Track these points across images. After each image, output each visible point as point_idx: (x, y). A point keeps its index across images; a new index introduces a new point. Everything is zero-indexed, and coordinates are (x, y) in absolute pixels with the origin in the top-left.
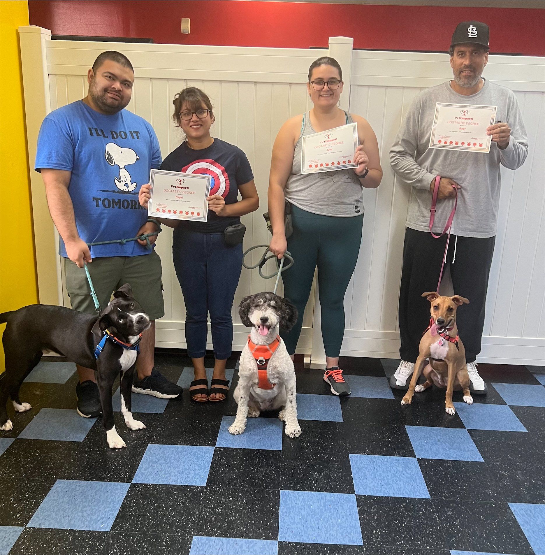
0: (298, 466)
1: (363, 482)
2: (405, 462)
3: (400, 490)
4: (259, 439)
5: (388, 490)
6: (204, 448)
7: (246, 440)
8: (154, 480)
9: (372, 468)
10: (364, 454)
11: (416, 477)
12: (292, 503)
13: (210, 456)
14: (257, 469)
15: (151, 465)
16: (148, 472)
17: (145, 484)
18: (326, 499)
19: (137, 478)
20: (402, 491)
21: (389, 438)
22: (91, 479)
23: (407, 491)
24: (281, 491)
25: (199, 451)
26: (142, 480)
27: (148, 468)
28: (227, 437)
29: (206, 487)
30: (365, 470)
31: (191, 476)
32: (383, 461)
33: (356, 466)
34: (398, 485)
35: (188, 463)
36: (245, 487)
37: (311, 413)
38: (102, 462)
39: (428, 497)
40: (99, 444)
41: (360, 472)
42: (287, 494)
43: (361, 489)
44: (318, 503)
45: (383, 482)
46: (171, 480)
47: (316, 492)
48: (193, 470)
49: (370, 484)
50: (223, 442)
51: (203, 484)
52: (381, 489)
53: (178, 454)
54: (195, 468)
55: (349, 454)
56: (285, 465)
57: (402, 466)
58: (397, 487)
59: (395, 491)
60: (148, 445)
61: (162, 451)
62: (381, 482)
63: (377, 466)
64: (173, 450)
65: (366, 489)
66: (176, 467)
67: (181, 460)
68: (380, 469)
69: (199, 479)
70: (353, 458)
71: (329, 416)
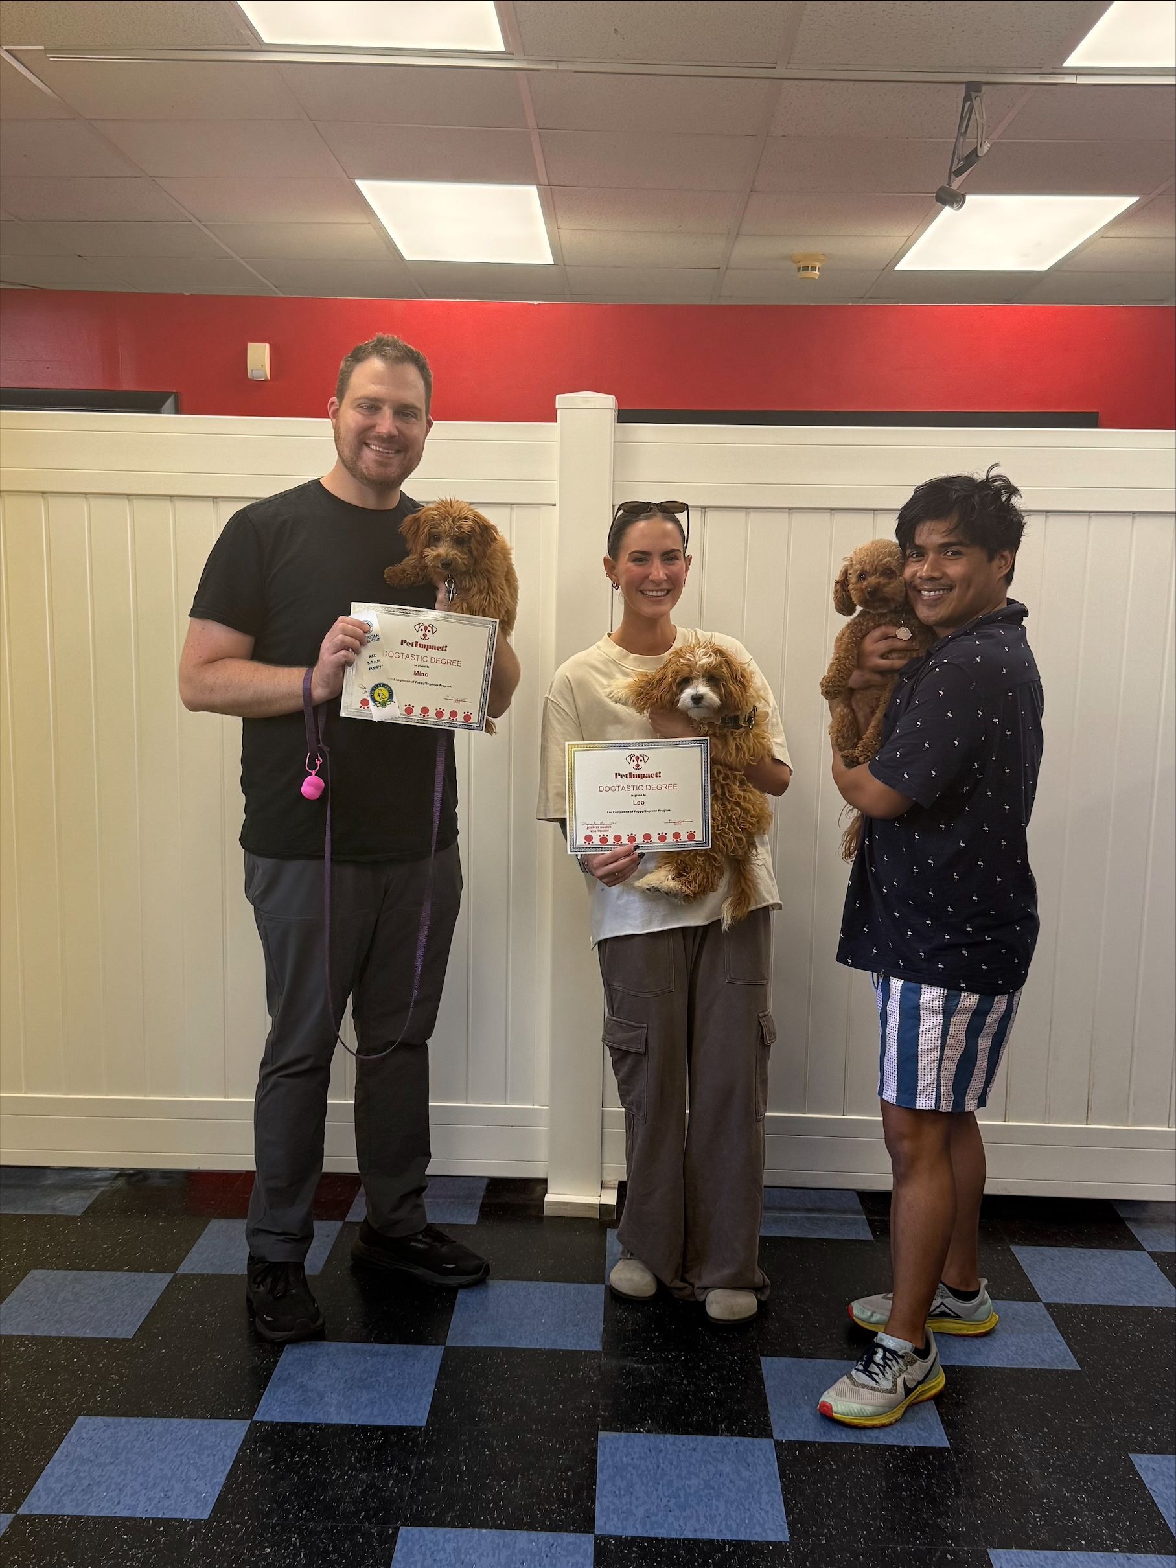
0: (460, 1466)
1: (621, 1503)
2: (741, 1449)
3: (713, 1523)
4: (371, 1400)
6: (223, 1425)
7: (335, 1402)
8: (77, 1506)
9: (651, 1467)
10: (640, 1432)
11: (762, 1487)
12: (425, 1559)
13: (233, 1444)
14: (350, 1476)
15: (74, 1468)
16: (66, 1485)
17: (49, 1517)
18: (514, 1548)
19: (34, 1500)
20: (718, 1522)
21: (713, 1389)
23: (733, 1523)
24: (403, 1530)
25: (207, 1431)
26: (46, 1507)
27: (68, 1475)
28: (289, 1395)
29: (209, 1522)
30: (633, 1471)
31: (174, 1495)
32: (684, 1448)
33: (610, 1462)
34: (711, 1509)
35: (172, 1462)
36: (312, 1519)
37: (521, 1330)
39: (783, 1536)
41: (618, 1478)
42: (417, 1536)
43: (612, 1519)
44: (494, 1556)
45: (673, 1501)
46: (121, 1506)
47: (494, 1531)
48: (183, 1481)
49: (636, 1508)
50: (276, 1407)
51: (202, 1513)
52: (664, 1518)
53: (152, 1440)
54: (189, 1473)
55: (599, 1432)
56: (426, 1463)
57: (729, 1459)
58: (707, 1514)
59: (699, 1523)
60: (76, 1418)
61: (112, 1434)
62: (669, 1501)
63: (667, 1463)
64: (140, 1432)
65: (626, 1518)
66: (139, 1472)
67: (156, 1455)
68: (671, 1469)
69: (194, 1502)
70: (607, 1441)
71: (567, 1336)
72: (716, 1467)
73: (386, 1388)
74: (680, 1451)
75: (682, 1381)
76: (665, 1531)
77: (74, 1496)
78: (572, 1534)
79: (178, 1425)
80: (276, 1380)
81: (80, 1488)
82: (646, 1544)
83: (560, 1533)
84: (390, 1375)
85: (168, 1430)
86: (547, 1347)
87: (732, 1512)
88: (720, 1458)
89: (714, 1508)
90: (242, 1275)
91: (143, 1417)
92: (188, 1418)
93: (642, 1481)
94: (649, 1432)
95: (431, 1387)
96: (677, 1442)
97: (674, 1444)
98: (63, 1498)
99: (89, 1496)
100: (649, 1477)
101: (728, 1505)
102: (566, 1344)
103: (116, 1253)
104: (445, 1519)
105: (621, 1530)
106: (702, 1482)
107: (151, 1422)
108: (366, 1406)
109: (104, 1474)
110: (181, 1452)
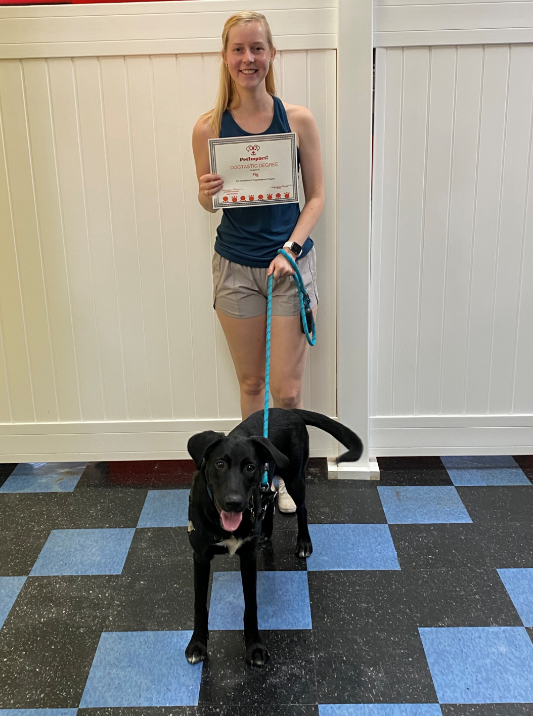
0: (342, 657)
1: (449, 680)
2: (508, 635)
3: (510, 691)
4: (274, 612)
5: (489, 692)
8: (114, 700)
9: (458, 651)
10: (443, 627)
11: (529, 663)
14: (277, 668)
15: (107, 671)
16: (105, 684)
17: (100, 709)
19: (88, 697)
20: (512, 690)
21: (476, 593)
22: (14, 706)
23: (522, 691)
24: (320, 707)
25: (182, 639)
26: (96, 702)
27: (104, 677)
28: (224, 611)
29: (199, 707)
30: (448, 655)
31: (173, 689)
32: (473, 637)
33: (432, 650)
34: (505, 681)
35: (166, 664)
37: (349, 558)
38: (31, 671)
40: (25, 637)
41: (440, 660)
42: (330, 710)
43: (447, 692)
45: (479, 676)
46: (142, 699)
47: (376, 705)
48: (176, 677)
49: (459, 681)
50: (218, 620)
51: (193, 702)
52: (478, 690)
53: (150, 648)
54: (178, 672)
55: (419, 628)
56: (320, 655)
57: (503, 644)
58: (503, 684)
59: (501, 692)
60: (100, 634)
61: (124, 644)
62: (477, 676)
63: (466, 648)
64: (141, 642)
65: (455, 691)
66: (147, 672)
67: (155, 660)
68: (470, 652)
69: (186, 693)
70: (425, 634)
71: (377, 560)
72: (497, 649)
73: (281, 603)
74: (471, 639)
75: (456, 588)
76: (482, 699)
77: (110, 693)
78: (425, 704)
79: (163, 636)
80: (214, 600)
81: (114, 686)
82: (473, 710)
83: (419, 704)
84: (281, 592)
85: (158, 640)
86: (368, 569)
87: (518, 682)
88: (497, 643)
89: (506, 680)
90: (175, 527)
91: (141, 631)
92: (168, 630)
93: (455, 662)
94: (448, 627)
95: (308, 600)
96: (468, 632)
97: (466, 634)
98: (106, 694)
99: (121, 692)
100: (459, 660)
101: (514, 676)
102: (378, 566)
103: (98, 516)
104: (344, 699)
105: (455, 700)
106: (492, 661)
107: (146, 634)
108: (273, 616)
109: (126, 675)
110: (170, 656)
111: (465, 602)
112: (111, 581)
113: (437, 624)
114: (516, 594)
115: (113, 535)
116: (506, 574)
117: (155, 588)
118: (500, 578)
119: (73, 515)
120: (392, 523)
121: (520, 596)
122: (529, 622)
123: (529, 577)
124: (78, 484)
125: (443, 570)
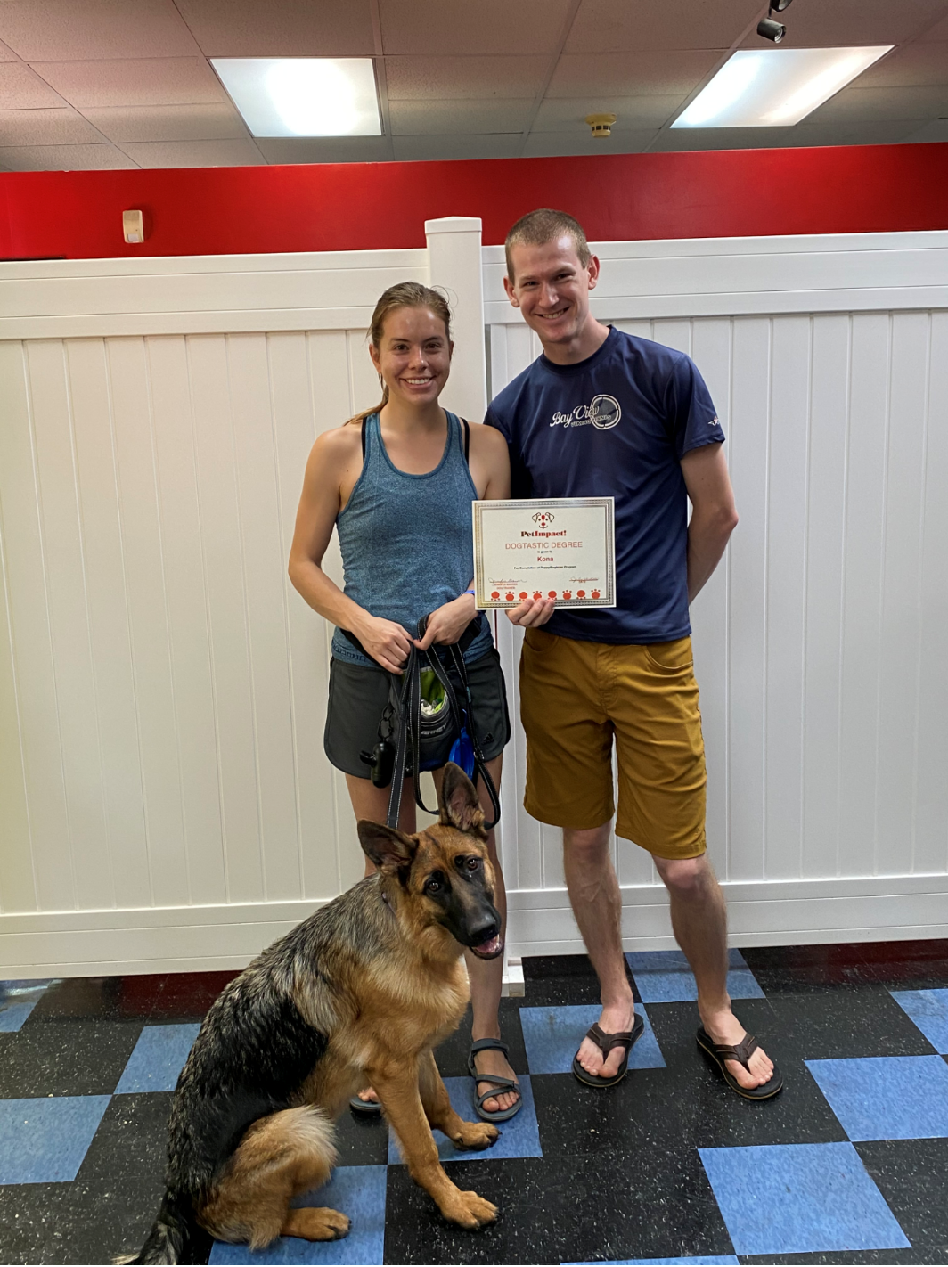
10: (600, 1261)
21: (661, 1195)
71: (505, 1141)
75: (629, 1187)
94: (609, 1260)
95: (382, 1219)
102: (506, 1152)
111: (643, 1211)
112: (53, 1194)
113: (593, 1255)
114: (726, 1194)
115: (73, 1108)
116: (714, 1158)
117: (128, 1204)
118: (702, 1166)
119: (12, 1073)
120: (536, 1073)
121: (733, 1198)
122: (745, 1246)
123: (750, 1162)
124: (30, 1017)
125: (611, 1155)
